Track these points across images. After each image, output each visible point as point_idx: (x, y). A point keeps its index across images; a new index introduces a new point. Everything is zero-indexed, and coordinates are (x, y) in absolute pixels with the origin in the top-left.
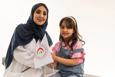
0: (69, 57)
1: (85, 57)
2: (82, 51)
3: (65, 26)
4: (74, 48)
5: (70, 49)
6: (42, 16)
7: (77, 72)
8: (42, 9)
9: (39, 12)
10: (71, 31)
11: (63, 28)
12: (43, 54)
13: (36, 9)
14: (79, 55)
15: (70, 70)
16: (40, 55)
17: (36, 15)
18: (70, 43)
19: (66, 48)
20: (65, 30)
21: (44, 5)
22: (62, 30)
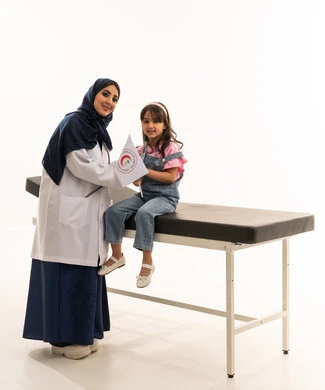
0: (160, 169)
1: (186, 167)
2: (180, 157)
3: (150, 118)
4: (166, 153)
5: (159, 156)
6: (111, 101)
7: (168, 193)
8: (111, 89)
9: (106, 94)
10: (160, 127)
11: (147, 122)
12: (131, 163)
13: (101, 86)
14: (175, 163)
15: (157, 189)
16: (127, 166)
17: (100, 96)
18: (160, 147)
19: (153, 155)
20: (151, 125)
21: (115, 84)
22: (146, 126)
